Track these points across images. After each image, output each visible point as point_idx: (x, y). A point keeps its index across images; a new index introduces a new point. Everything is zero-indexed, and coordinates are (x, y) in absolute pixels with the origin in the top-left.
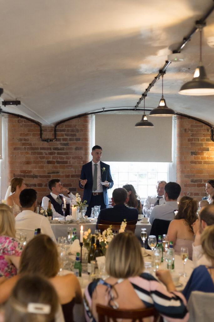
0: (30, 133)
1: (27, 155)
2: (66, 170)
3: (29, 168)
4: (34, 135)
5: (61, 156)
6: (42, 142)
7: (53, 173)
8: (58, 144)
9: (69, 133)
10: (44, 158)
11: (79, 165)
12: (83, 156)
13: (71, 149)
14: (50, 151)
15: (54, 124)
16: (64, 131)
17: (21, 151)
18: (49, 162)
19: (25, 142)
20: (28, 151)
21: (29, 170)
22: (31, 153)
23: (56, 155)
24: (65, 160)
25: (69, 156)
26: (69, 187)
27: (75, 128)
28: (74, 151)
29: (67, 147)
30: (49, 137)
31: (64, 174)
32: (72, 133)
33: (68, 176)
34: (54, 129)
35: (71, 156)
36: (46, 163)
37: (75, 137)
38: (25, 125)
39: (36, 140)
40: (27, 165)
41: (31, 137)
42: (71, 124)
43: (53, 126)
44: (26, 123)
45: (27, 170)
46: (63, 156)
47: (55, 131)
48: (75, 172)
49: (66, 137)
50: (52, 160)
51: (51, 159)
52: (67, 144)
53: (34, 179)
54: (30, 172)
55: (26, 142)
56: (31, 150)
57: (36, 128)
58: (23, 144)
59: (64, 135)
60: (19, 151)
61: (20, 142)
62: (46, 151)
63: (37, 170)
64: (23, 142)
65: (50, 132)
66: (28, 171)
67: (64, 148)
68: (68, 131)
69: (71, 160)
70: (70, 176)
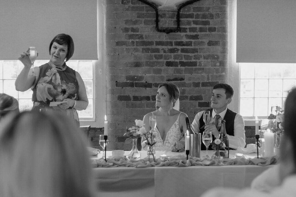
0: (140, 19)
1: (136, 54)
2: (194, 75)
3: (139, 72)
4: (146, 23)
5: (186, 54)
6: (159, 34)
7: (176, 80)
8: (183, 36)
9: (198, 20)
10: (161, 57)
11: (215, 67)
12: (219, 54)
13: (202, 43)
14: (170, 47)
15: (176, 6)
16: (191, 16)
17: (127, 47)
18: (169, 64)
19: (132, 33)
20: (137, 47)
21: (140, 75)
22: (141, 50)
23: (179, 53)
24: (193, 60)
25: (199, 54)
26: (198, 101)
27: (207, 13)
28: (206, 46)
29: (196, 40)
30: (169, 26)
31: (191, 82)
32: (204, 20)
33: (197, 85)
34: (176, 13)
35: (202, 54)
36: (164, 64)
37: (207, 26)
38: (133, 7)
39: (150, 30)
40: (136, 68)
41: (142, 25)
42: (201, 6)
43: (176, 8)
44: (134, 4)
45: (136, 75)
46: (190, 54)
47: (178, 16)
48: (208, 79)
49: (195, 26)
50: (173, 61)
51: (173, 58)
52: (196, 37)
53: (147, 89)
54: (141, 78)
55: (135, 33)
56: (142, 46)
57: (150, 12)
58: (131, 37)
59: (192, 23)
60: (124, 47)
61: (125, 34)
62: (164, 47)
63: (151, 75)
64: (130, 33)
65: (170, 19)
66: (137, 77)
67: (192, 42)
68: (197, 16)
69: (202, 60)
70: (201, 85)
